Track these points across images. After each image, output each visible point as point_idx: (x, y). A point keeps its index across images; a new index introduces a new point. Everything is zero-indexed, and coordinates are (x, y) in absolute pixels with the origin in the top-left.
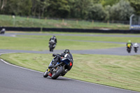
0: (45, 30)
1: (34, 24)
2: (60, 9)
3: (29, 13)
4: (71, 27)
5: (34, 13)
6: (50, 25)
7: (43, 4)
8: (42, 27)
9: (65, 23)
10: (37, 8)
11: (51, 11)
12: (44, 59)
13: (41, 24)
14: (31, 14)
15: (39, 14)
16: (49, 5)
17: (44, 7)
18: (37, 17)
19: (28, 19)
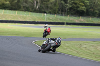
0: (68, 24)
1: (60, 19)
2: (79, 9)
3: (56, 12)
4: (86, 22)
5: (60, 12)
6: (71, 21)
7: (67, 6)
8: (65, 22)
9: (82, 19)
10: (62, 9)
11: (72, 10)
12: (67, 45)
13: (65, 20)
14: (58, 12)
15: (64, 13)
16: (71, 6)
17: (68, 8)
18: (62, 14)
19: (55, 16)
